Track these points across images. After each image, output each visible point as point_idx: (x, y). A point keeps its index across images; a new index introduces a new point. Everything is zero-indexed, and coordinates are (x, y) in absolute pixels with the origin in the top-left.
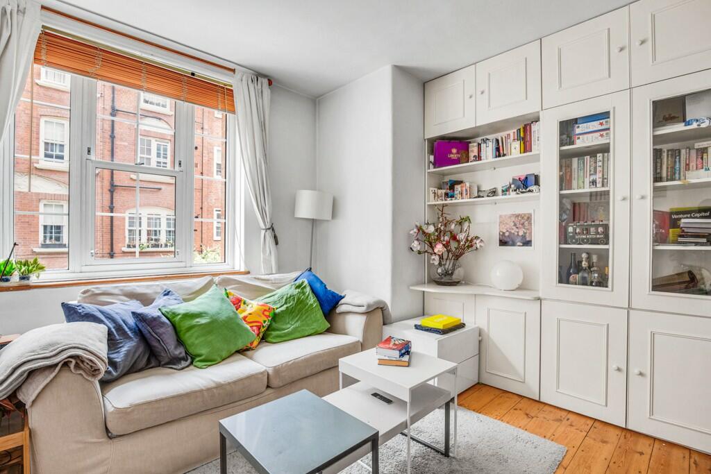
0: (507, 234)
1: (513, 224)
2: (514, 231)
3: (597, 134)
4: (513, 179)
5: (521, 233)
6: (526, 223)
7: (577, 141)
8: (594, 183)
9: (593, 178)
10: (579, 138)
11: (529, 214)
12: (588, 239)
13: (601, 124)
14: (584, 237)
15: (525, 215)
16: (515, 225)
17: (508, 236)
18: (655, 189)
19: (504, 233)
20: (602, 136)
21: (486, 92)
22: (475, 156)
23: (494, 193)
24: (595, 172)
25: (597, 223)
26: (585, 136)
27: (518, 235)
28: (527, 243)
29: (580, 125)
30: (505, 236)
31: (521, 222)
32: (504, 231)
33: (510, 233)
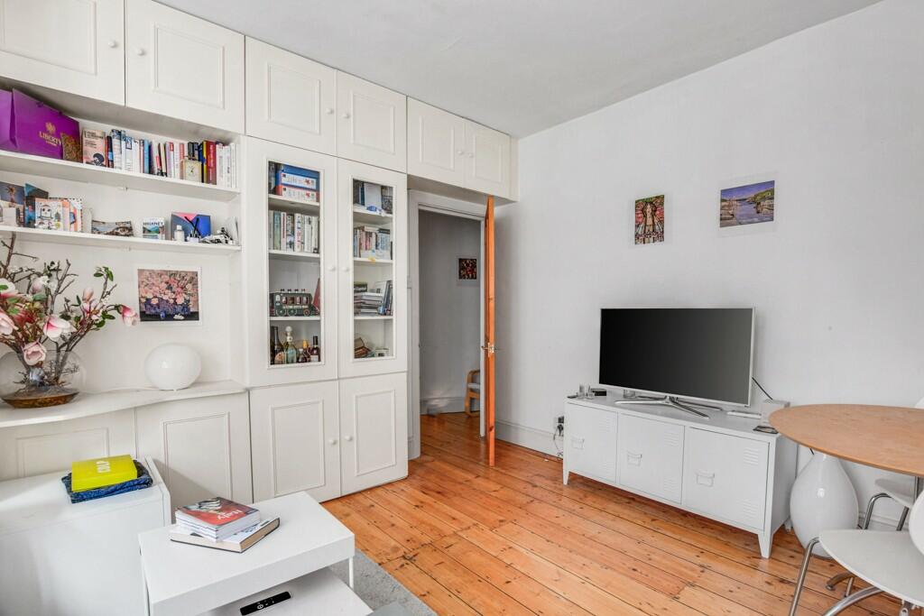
0: (155, 301)
1: (166, 286)
2: (168, 296)
3: (304, 192)
4: (173, 216)
5: (180, 301)
6: (189, 286)
7: (284, 192)
8: (291, 244)
9: (289, 239)
10: (285, 189)
11: (193, 273)
12: (294, 310)
13: (308, 182)
14: (291, 307)
15: (186, 273)
16: (170, 288)
17: (158, 305)
18: (356, 263)
19: (148, 300)
20: (308, 195)
21: (151, 55)
22: (96, 155)
23: (127, 230)
24: (293, 233)
25: (300, 292)
26: (292, 189)
27: (175, 303)
28: (193, 316)
29: (287, 175)
30: (152, 306)
31: (181, 284)
32: (149, 296)
33: (161, 300)
